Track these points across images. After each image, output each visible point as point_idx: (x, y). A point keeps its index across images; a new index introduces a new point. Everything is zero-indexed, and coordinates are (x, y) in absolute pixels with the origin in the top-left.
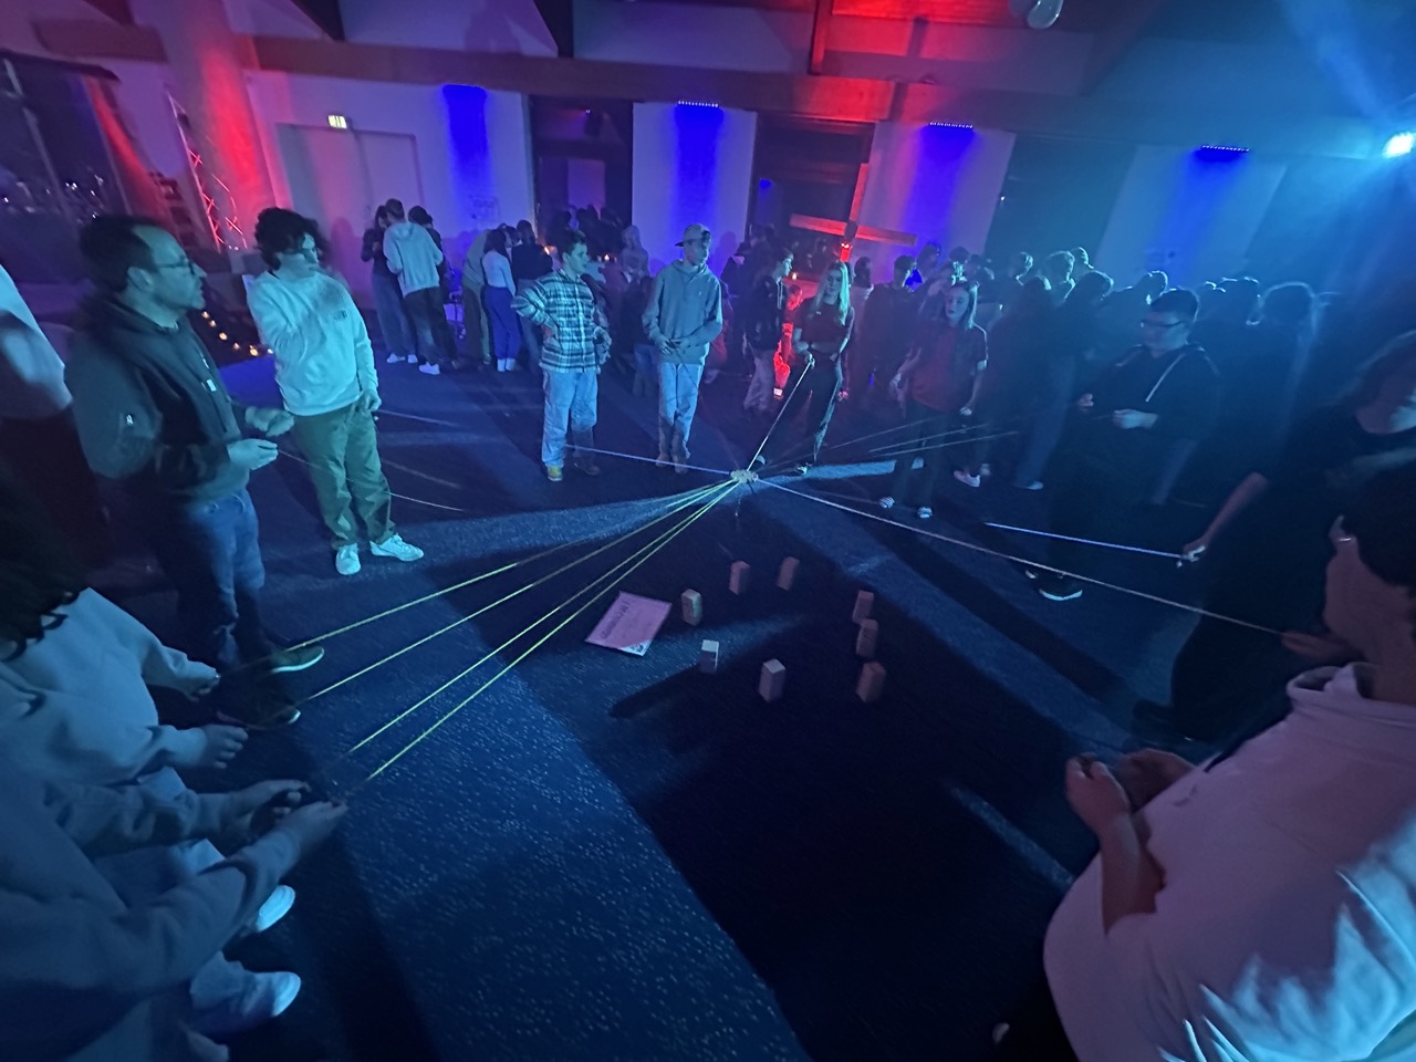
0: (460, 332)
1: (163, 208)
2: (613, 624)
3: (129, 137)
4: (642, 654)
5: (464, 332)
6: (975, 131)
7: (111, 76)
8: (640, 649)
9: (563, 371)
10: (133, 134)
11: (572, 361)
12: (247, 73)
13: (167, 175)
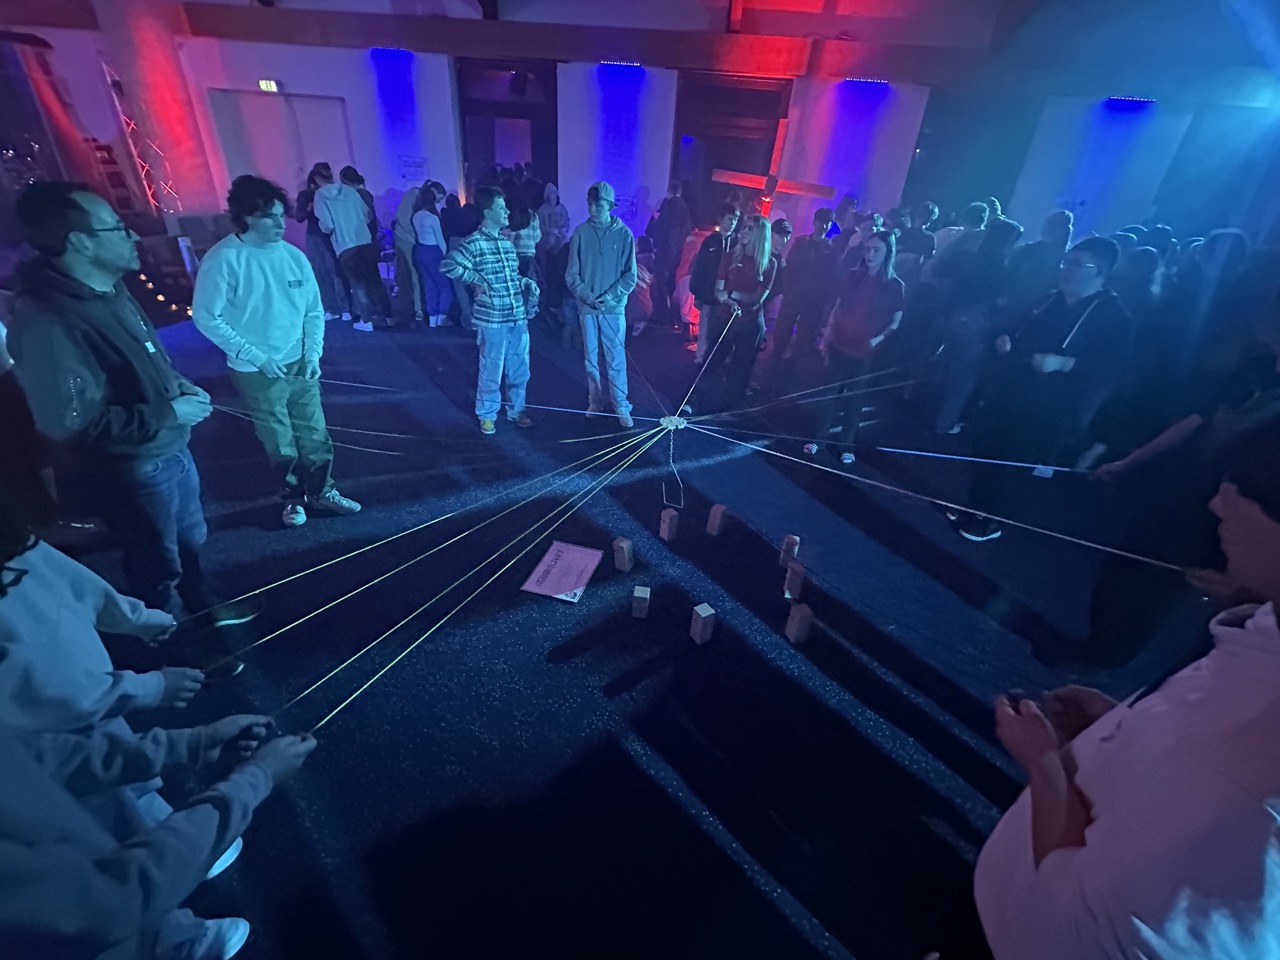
0: (392, 290)
1: (99, 171)
2: (547, 572)
3: (65, 105)
4: (575, 601)
5: (396, 289)
6: (889, 85)
7: (45, 44)
8: (574, 595)
9: (495, 326)
10: (68, 100)
11: (503, 316)
12: (179, 39)
13: (103, 141)
